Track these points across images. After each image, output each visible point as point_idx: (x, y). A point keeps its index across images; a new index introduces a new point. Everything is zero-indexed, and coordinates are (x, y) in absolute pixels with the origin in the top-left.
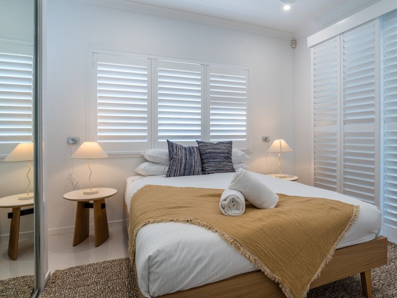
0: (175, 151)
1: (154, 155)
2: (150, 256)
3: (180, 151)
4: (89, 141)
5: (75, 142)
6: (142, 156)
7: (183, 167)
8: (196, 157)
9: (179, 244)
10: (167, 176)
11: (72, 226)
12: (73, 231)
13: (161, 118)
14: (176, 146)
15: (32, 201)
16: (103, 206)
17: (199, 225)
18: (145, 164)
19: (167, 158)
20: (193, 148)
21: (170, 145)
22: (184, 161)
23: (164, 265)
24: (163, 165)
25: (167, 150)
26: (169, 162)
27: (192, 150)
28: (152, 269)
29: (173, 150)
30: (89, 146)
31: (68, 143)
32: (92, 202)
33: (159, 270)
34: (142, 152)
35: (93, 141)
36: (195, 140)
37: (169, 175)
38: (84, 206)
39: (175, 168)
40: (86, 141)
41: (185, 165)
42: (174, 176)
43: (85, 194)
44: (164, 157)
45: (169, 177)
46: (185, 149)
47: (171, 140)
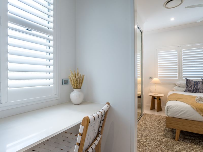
0: (189, 83)
1: (180, 84)
2: (168, 106)
3: (191, 83)
4: (156, 78)
5: (151, 78)
6: (176, 84)
7: (192, 89)
8: (200, 86)
9: (176, 105)
10: (185, 92)
11: (150, 105)
12: (150, 106)
13: (184, 70)
14: (190, 81)
15: (141, 94)
16: (160, 99)
17: (185, 102)
18: (176, 87)
19: (186, 85)
20: (199, 82)
21: (187, 80)
22: (193, 87)
23: (171, 109)
24: (184, 88)
25: (186, 82)
26: (186, 87)
27: (198, 83)
28: (168, 109)
29: (188, 82)
30: (155, 80)
31: (149, 79)
32: (156, 97)
33: (170, 110)
34: (175, 82)
35: (157, 78)
36: (201, 79)
37: (186, 91)
38: (154, 98)
39: (188, 89)
40: (155, 78)
41: (194, 88)
42: (188, 92)
43: (154, 94)
44: (184, 85)
45: (186, 92)
46: (194, 82)
47: (187, 78)
